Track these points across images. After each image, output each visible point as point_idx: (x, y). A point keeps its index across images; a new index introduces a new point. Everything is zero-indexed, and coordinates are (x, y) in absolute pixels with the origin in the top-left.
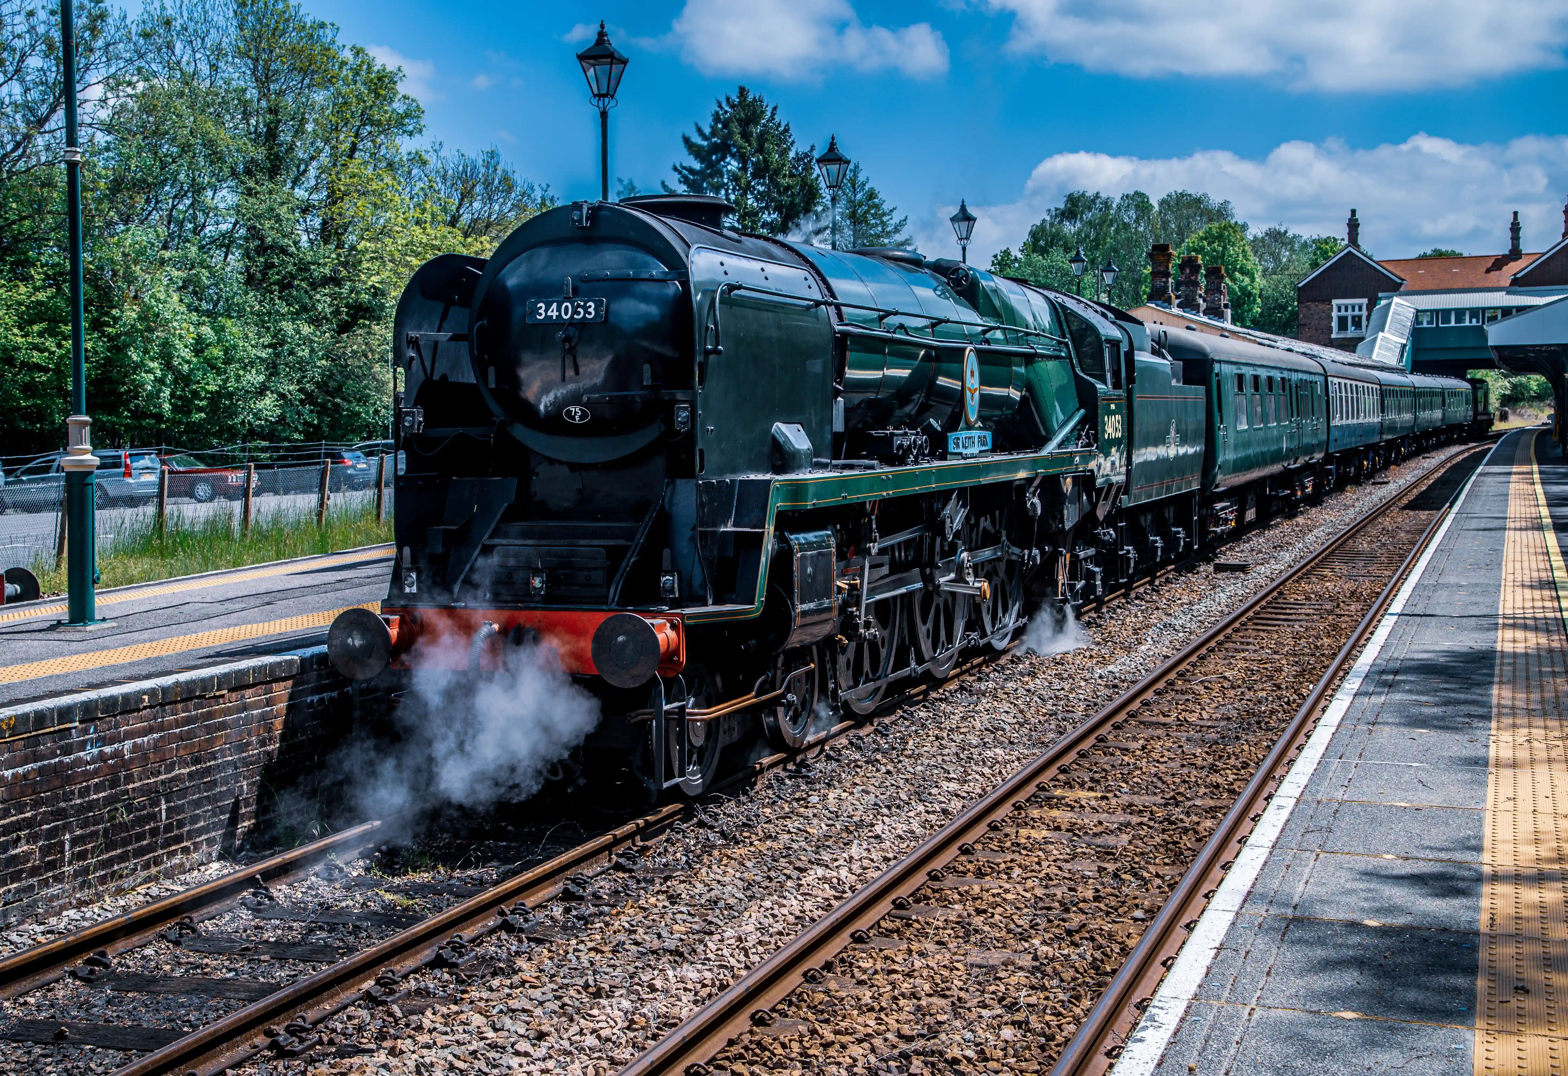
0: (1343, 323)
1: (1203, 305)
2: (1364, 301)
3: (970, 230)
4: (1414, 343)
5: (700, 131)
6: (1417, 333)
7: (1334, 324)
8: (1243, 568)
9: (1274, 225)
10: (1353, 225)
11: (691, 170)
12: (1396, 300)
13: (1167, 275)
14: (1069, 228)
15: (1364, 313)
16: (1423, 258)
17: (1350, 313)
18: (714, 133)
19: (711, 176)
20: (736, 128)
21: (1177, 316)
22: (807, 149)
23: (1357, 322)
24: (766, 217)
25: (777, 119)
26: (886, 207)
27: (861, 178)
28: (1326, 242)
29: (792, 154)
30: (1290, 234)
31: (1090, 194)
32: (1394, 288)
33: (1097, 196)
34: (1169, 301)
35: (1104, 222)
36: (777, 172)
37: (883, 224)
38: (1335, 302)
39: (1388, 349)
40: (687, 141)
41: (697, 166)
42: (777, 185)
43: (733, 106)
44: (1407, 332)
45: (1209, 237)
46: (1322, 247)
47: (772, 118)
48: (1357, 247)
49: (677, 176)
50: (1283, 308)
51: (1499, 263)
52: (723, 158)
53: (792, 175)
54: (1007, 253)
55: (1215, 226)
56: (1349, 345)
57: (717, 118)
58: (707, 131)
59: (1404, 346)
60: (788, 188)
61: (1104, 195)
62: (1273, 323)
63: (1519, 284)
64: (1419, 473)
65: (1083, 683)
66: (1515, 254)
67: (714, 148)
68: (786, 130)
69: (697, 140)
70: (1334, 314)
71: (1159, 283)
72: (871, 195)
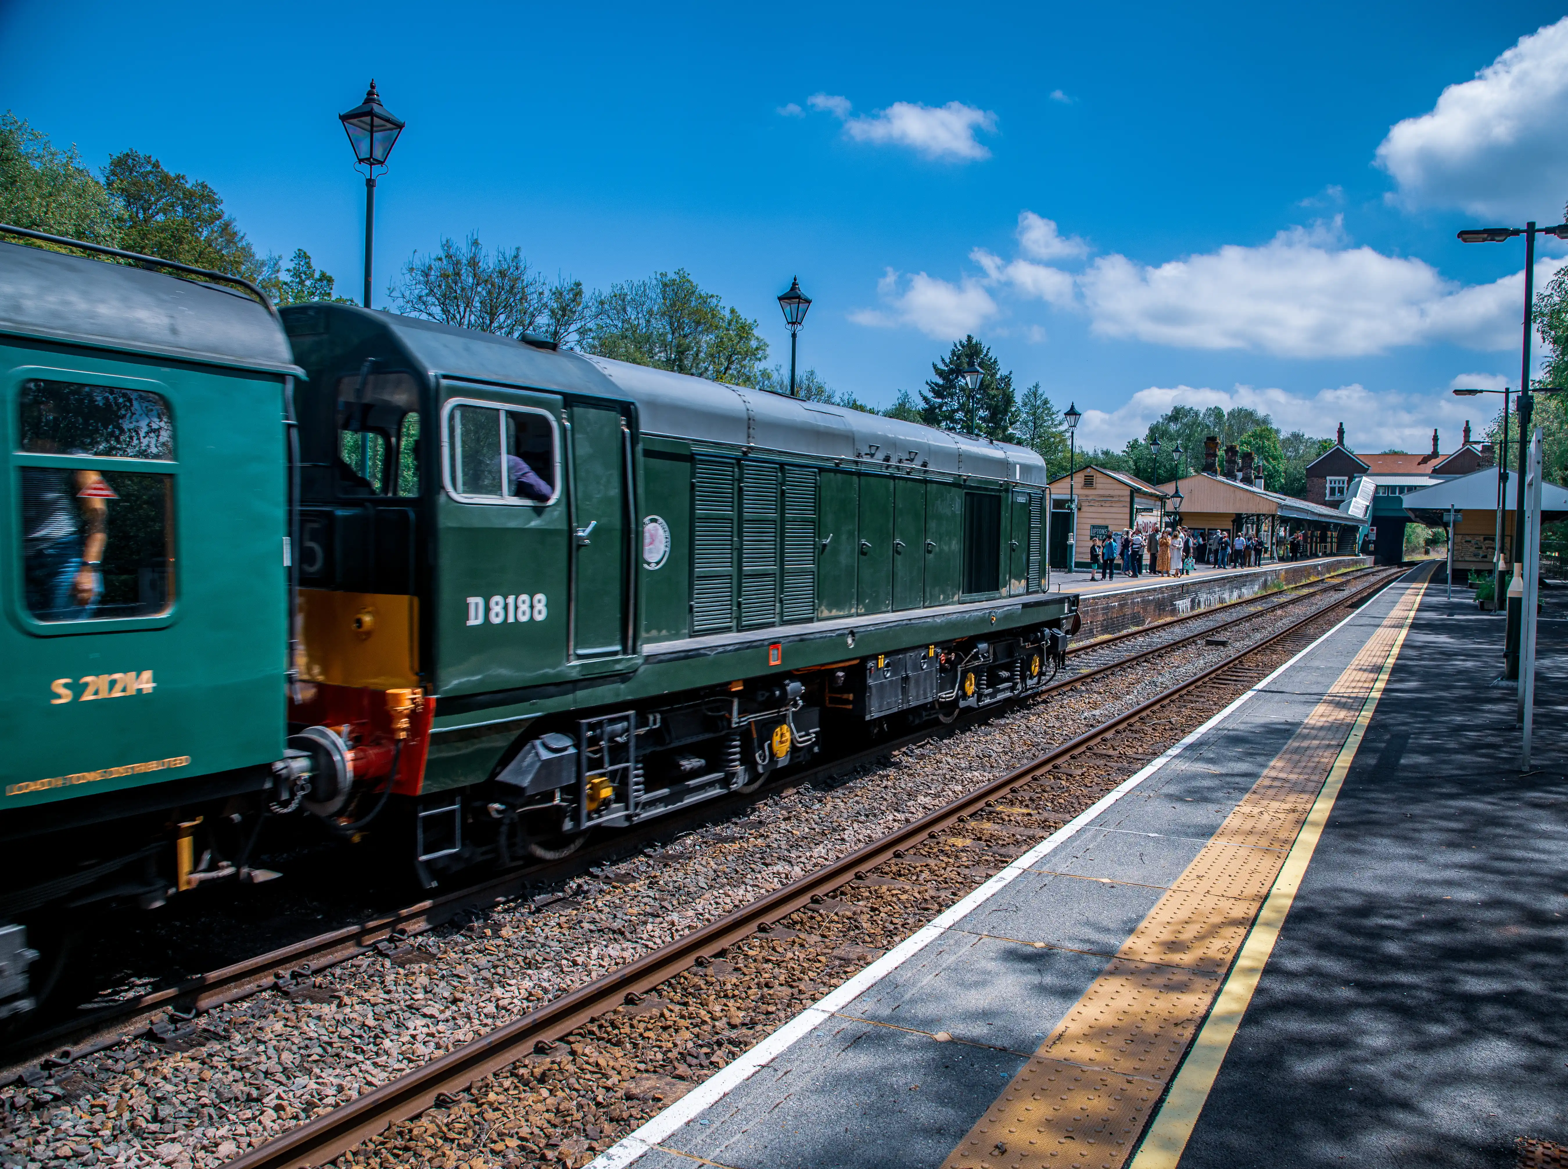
0: (1332, 490)
1: (1240, 475)
2: (1346, 478)
3: (1076, 422)
4: (1374, 505)
5: (943, 360)
6: (1376, 499)
7: (1328, 491)
8: (1223, 644)
9: (1296, 430)
10: (1341, 432)
11: (936, 384)
12: (1364, 478)
13: (1215, 455)
14: (1173, 427)
15: (1346, 485)
16: (1385, 454)
17: (1337, 485)
18: (951, 363)
19: (950, 388)
20: (965, 360)
21: (1220, 481)
22: (1007, 373)
23: (1341, 491)
24: (981, 413)
25: (990, 355)
26: (1054, 409)
27: (1040, 392)
28: (1325, 441)
29: (998, 376)
30: (1306, 437)
31: (1187, 407)
32: (1364, 471)
33: (1191, 409)
34: (1215, 472)
35: (1195, 423)
36: (988, 386)
37: (1053, 420)
38: (1328, 478)
39: (1357, 508)
40: (935, 366)
41: (941, 382)
42: (988, 395)
43: (963, 347)
44: (1370, 498)
45: (1255, 435)
46: (1324, 445)
47: (986, 355)
48: (1343, 445)
49: (928, 387)
50: (1299, 480)
51: (1426, 459)
52: (957, 377)
53: (997, 389)
54: (1136, 441)
55: (1258, 429)
56: (1335, 505)
57: (953, 353)
58: (948, 361)
59: (1367, 507)
60: (994, 396)
61: (1195, 408)
62: (1292, 489)
63: (1436, 472)
64: (1366, 584)
65: (1070, 723)
66: (1435, 454)
67: (951, 371)
68: (995, 362)
69: (941, 366)
70: (1328, 485)
71: (1210, 461)
72: (1046, 402)
